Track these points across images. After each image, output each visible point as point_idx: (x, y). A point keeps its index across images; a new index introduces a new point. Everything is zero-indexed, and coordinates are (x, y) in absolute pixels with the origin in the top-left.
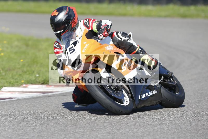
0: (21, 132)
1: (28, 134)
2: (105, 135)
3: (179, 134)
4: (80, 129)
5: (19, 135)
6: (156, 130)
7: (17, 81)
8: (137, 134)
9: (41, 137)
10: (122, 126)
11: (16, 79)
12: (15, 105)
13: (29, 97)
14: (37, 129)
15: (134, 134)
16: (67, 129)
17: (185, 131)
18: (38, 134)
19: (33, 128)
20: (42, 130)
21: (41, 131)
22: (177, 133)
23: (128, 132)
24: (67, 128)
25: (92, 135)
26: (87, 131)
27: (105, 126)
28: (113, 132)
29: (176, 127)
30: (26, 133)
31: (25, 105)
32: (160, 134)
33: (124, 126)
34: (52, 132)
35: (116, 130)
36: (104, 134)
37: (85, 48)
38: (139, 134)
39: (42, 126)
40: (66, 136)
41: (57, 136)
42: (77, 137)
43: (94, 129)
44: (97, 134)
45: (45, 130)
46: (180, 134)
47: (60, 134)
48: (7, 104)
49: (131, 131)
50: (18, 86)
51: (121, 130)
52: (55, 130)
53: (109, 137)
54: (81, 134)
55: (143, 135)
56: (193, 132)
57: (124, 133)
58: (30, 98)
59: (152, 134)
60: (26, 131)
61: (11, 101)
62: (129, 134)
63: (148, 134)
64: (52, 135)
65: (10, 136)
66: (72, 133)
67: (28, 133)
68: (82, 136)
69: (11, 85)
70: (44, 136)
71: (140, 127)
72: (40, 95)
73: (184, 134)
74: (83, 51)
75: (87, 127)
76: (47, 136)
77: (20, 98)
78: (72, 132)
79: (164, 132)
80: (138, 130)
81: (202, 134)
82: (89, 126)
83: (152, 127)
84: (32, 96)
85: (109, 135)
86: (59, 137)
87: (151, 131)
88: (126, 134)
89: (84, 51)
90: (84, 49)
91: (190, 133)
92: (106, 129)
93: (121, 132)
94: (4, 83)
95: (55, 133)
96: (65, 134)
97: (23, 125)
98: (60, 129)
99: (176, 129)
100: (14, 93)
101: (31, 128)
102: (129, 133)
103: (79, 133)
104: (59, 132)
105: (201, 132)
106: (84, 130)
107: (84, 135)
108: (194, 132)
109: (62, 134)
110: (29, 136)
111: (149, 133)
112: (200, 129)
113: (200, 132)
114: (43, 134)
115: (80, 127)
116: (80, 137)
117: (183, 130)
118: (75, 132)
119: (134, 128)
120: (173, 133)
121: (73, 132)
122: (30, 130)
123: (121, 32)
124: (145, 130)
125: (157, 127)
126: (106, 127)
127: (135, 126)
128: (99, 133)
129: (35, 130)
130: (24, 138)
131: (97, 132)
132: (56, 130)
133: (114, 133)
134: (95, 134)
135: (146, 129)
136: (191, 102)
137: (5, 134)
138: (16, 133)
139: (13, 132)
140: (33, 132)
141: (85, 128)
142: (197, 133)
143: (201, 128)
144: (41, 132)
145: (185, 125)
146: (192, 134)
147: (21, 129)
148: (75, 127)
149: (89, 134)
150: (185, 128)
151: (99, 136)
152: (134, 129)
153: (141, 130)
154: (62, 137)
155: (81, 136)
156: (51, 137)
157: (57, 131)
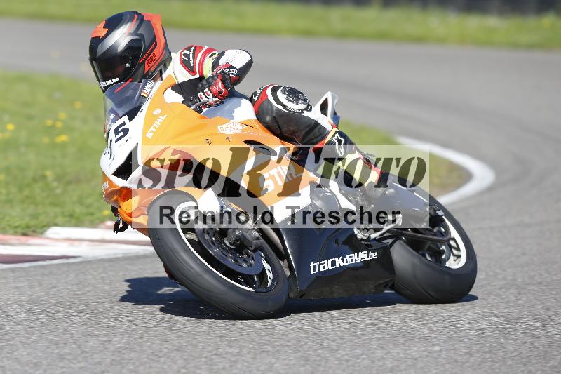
0: (67, 350)
1: (86, 355)
2: (294, 364)
3: (493, 367)
4: (231, 347)
5: (61, 358)
6: (435, 355)
7: (91, 210)
8: (381, 363)
9: (119, 366)
10: (345, 340)
11: (88, 206)
12: (72, 275)
13: (115, 254)
14: (115, 343)
15: (373, 362)
16: (196, 346)
17: (513, 359)
18: (113, 357)
19: (105, 339)
20: (127, 346)
21: (124, 349)
22: (490, 363)
23: (358, 359)
24: (194, 342)
25: (259, 364)
26: (249, 353)
27: (300, 341)
28: (319, 355)
29: (491, 347)
30: (83, 352)
31: (98, 277)
32: (443, 365)
33: (350, 340)
34: (153, 353)
35: (326, 352)
36: (292, 363)
37: (155, 127)
38: (388, 363)
39: (129, 336)
40: (189, 364)
41: (164, 363)
42: (215, 367)
43: (269, 348)
44: (274, 360)
45: (136, 345)
46: (497, 365)
47: (172, 359)
48: (51, 273)
49: (367, 355)
50: (93, 225)
51: (340, 352)
52: (164, 347)
53: (302, 368)
54: (229, 360)
55: (398, 366)
56: (535, 361)
57: (347, 361)
58: (118, 259)
59: (422, 365)
60: (82, 347)
61: (63, 264)
62: (359, 363)
63: (411, 364)
64: (152, 360)
65: (35, 361)
66: (206, 357)
67: (87, 353)
68: (231, 366)
69: (74, 222)
70: (128, 363)
71: (394, 344)
72: (147, 252)
73: (510, 365)
74: (147, 135)
75: (253, 340)
76: (137, 363)
77: (90, 256)
78: (206, 354)
79: (456, 361)
80: (386, 354)
81: (556, 367)
82: (256, 340)
83: (425, 346)
84: (124, 254)
85: (303, 366)
86: (169, 366)
87: (420, 357)
88: (350, 363)
89: (152, 134)
90: (152, 129)
91: (525, 365)
92: (300, 349)
93: (339, 356)
94: (56, 216)
95: (161, 354)
96: (185, 360)
97: (80, 332)
98: (177, 344)
99: (490, 352)
100: (76, 243)
101: (100, 338)
102: (359, 361)
103: (225, 356)
104: (172, 352)
105: (556, 364)
106: (241, 348)
107: (235, 362)
108: (536, 363)
109: (177, 357)
110: (87, 361)
111: (415, 362)
112: (555, 356)
113: (553, 363)
114: (126, 356)
115: (231, 341)
116: (224, 369)
117: (509, 355)
118: (216, 354)
119: (378, 346)
120: (480, 365)
121: (209, 354)
122: (95, 345)
123: (285, 88)
124: (404, 354)
125: (439, 345)
126: (302, 343)
127: (381, 342)
128: (278, 359)
129: (108, 346)
130: (72, 365)
131: (273, 356)
132: (166, 346)
133: (318, 358)
134: (268, 361)
135: (408, 352)
136: (549, 280)
137: (25, 353)
138: (57, 351)
139: (48, 348)
140: (101, 351)
141: (244, 344)
142: (545, 366)
143: (558, 351)
144: (124, 352)
145: (518, 342)
146: (530, 368)
147: (71, 341)
148: (218, 339)
149: (250, 360)
150: (515, 350)
151: (276, 365)
152: (376, 349)
153: (395, 354)
154: (175, 367)
155: (227, 366)
156: (148, 365)
157: (166, 351)
